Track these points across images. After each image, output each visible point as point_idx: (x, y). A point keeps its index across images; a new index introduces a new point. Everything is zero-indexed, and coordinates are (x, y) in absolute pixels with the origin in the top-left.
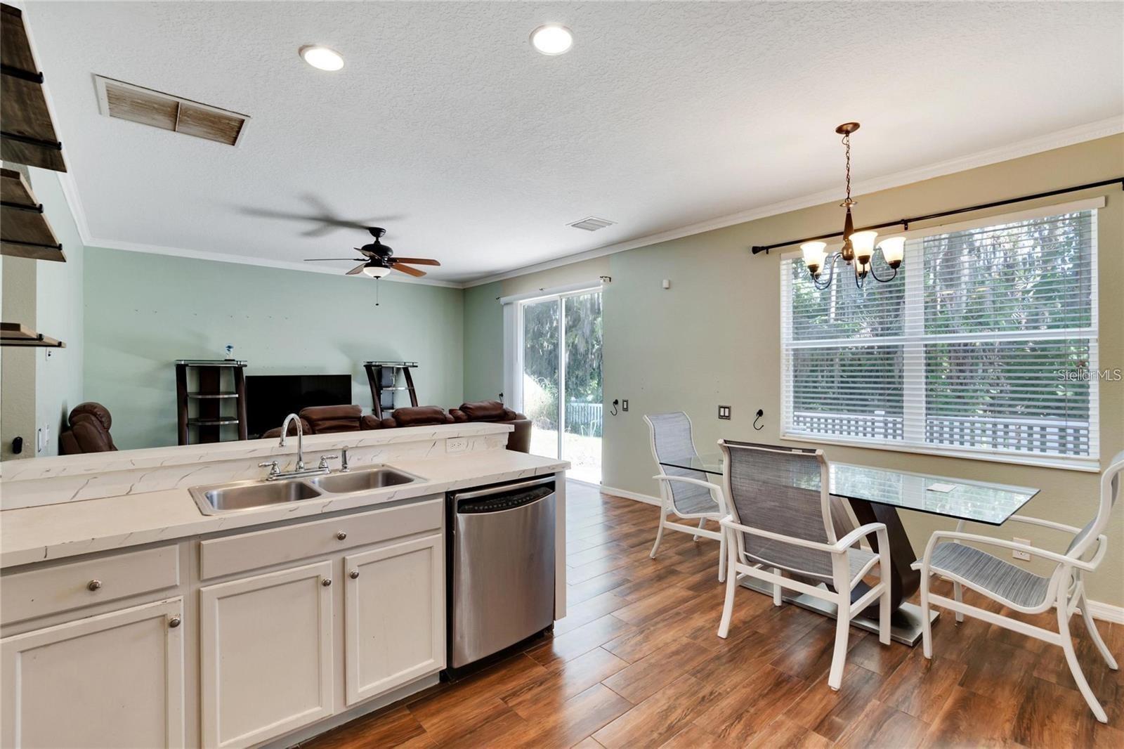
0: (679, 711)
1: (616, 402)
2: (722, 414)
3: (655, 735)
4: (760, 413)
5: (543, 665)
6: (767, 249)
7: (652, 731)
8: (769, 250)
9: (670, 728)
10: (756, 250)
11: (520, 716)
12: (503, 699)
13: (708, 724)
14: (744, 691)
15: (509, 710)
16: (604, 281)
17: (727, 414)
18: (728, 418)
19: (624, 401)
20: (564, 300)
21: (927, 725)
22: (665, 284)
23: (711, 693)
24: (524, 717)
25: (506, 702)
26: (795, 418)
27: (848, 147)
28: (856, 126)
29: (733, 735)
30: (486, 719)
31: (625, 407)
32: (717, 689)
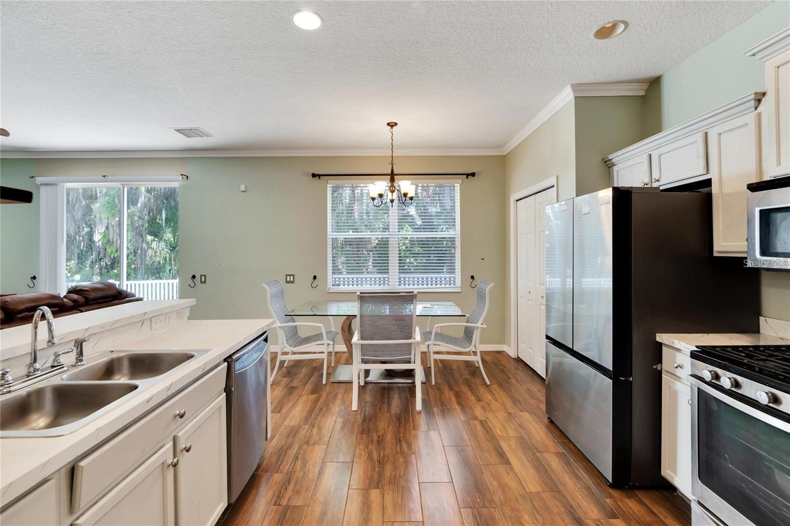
0: (375, 453)
1: (194, 277)
2: (288, 280)
3: (377, 469)
4: (315, 277)
5: (277, 472)
6: (319, 176)
7: (374, 468)
8: (321, 177)
9: (379, 462)
10: (314, 175)
11: (299, 506)
12: (275, 504)
13: (392, 451)
14: (390, 429)
15: (287, 507)
16: (182, 178)
17: (292, 280)
18: (293, 282)
19: (201, 276)
20: (126, 189)
21: (456, 409)
22: (243, 188)
23: (379, 437)
24: (302, 505)
25: (279, 505)
26: (333, 279)
27: (392, 134)
28: (396, 124)
29: (406, 449)
30: (279, 522)
31: (203, 280)
32: (379, 434)
